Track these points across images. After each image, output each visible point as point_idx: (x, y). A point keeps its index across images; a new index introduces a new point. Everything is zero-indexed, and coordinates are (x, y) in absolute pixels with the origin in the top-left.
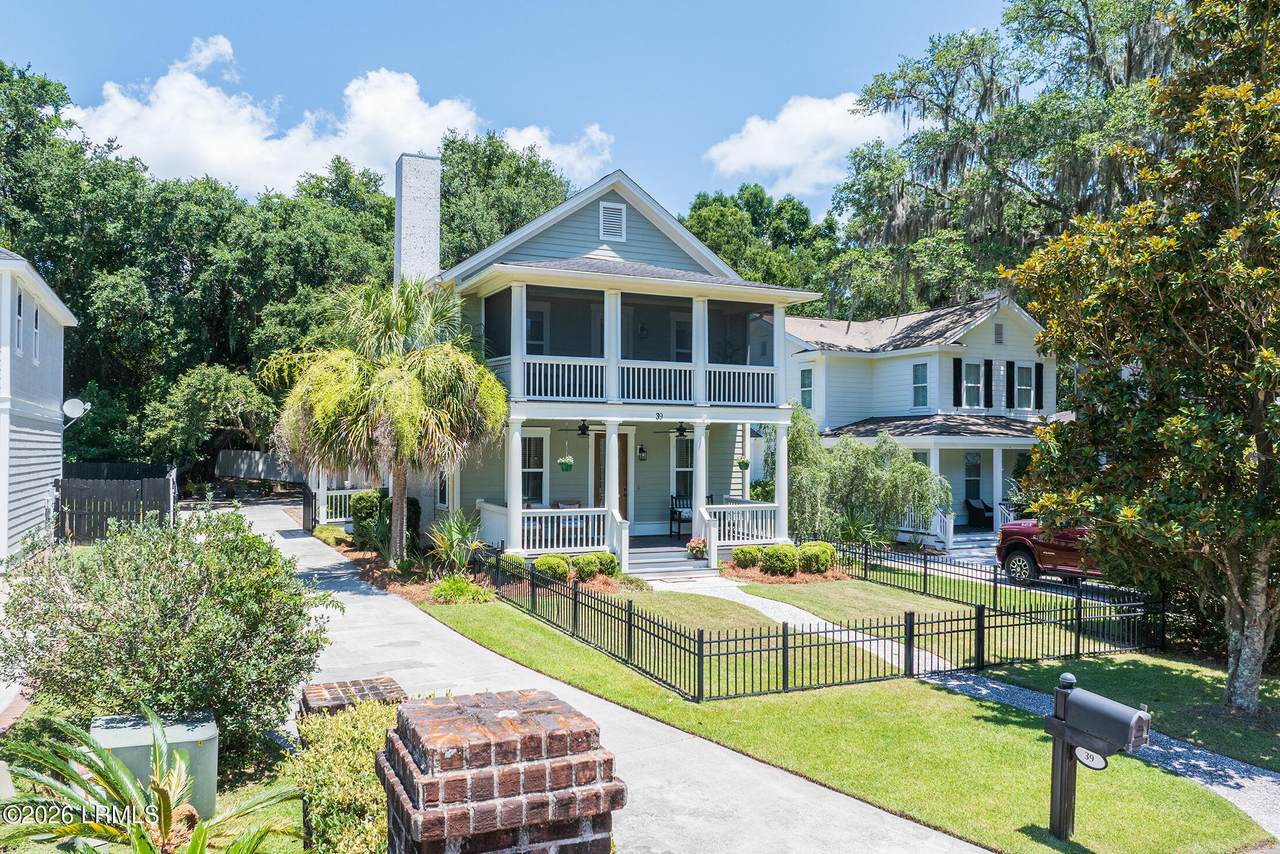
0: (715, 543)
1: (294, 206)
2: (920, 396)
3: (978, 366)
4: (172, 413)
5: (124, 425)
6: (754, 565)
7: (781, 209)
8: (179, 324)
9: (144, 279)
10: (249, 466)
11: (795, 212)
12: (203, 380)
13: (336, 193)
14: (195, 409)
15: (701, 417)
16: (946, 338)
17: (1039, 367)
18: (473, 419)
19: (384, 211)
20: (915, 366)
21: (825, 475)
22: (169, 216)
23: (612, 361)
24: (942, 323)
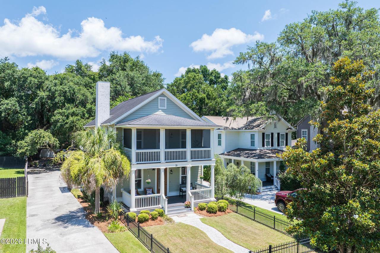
0: (193, 201)
1: (64, 78)
2: (253, 143)
3: (269, 135)
4: (26, 144)
5: (11, 144)
6: (204, 210)
7: (212, 73)
8: (28, 115)
9: (17, 101)
10: (50, 153)
11: (216, 74)
12: (36, 134)
13: (77, 71)
14: (33, 143)
15: (189, 165)
16: (260, 127)
17: (287, 134)
18: (120, 171)
19: (92, 77)
20: (251, 135)
21: (225, 178)
22: (25, 81)
23: (162, 150)
24: (259, 121)
